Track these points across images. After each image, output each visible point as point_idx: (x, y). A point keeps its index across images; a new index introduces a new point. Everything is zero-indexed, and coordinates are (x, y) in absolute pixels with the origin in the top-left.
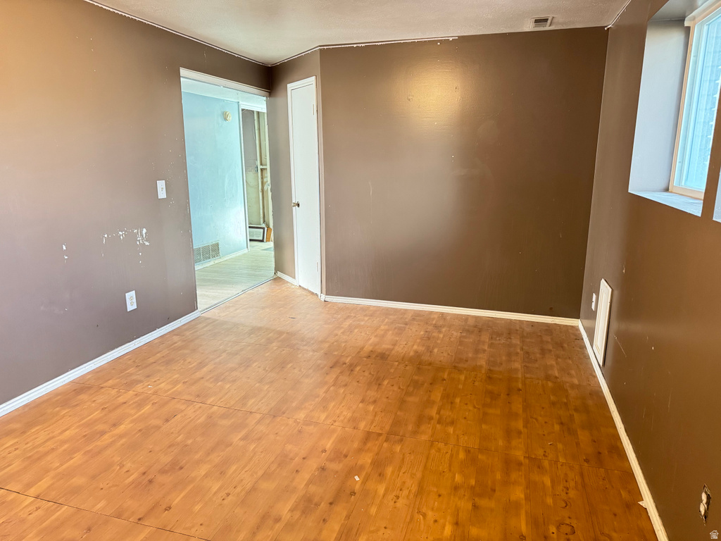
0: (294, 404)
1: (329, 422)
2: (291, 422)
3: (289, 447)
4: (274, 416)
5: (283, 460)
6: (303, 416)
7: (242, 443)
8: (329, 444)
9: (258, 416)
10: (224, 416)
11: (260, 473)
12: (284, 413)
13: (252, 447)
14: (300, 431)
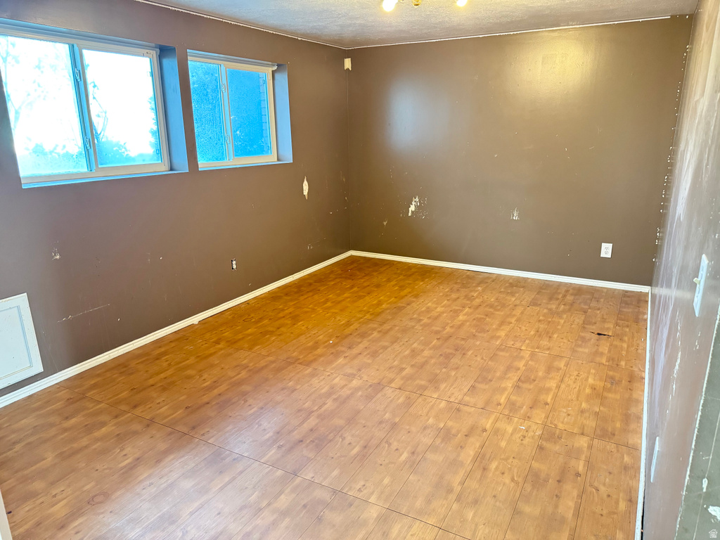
0: (360, 393)
1: (335, 375)
2: (365, 378)
3: (370, 361)
4: (379, 383)
5: (374, 354)
6: (354, 381)
7: (404, 366)
8: (341, 360)
9: (393, 385)
10: (425, 388)
11: (389, 349)
12: (370, 386)
13: (396, 363)
14: (360, 370)
